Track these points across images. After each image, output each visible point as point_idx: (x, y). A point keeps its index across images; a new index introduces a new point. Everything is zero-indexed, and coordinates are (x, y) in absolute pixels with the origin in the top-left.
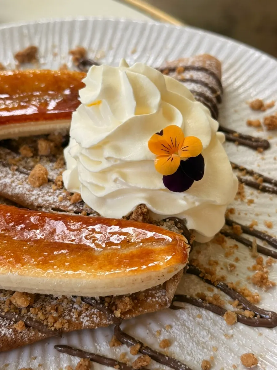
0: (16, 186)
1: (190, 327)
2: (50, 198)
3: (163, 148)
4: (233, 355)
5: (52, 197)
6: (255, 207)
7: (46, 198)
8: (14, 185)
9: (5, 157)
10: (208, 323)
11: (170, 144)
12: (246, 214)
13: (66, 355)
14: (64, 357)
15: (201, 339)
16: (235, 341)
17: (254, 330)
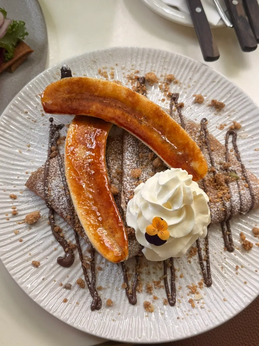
0: (127, 168)
1: (113, 273)
2: (128, 186)
3: (158, 224)
4: (110, 295)
5: (129, 186)
6: (188, 265)
7: (128, 185)
8: (127, 167)
9: (144, 149)
10: (118, 278)
11: (162, 225)
12: (181, 263)
13: (74, 236)
14: (73, 237)
15: (110, 280)
16: (116, 292)
17: (125, 297)
